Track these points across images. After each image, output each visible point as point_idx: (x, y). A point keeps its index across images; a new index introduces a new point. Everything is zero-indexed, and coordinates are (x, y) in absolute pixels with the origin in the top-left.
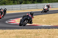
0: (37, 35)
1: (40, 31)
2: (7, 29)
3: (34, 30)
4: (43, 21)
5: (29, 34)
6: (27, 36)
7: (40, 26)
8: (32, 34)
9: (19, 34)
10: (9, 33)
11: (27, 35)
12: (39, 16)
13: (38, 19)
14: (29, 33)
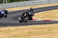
0: (49, 30)
1: (53, 26)
2: (20, 26)
3: (47, 25)
4: (56, 15)
5: (42, 30)
6: (40, 32)
7: (53, 21)
8: (45, 30)
9: (32, 30)
10: (22, 30)
11: (40, 30)
12: (52, 11)
13: (51, 14)
14: (42, 28)
